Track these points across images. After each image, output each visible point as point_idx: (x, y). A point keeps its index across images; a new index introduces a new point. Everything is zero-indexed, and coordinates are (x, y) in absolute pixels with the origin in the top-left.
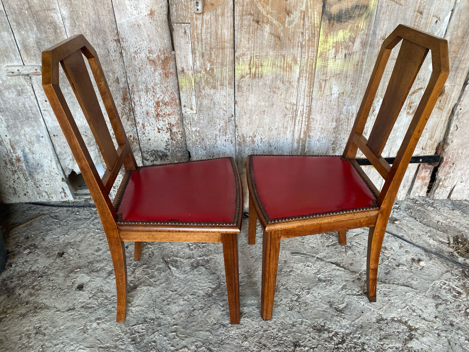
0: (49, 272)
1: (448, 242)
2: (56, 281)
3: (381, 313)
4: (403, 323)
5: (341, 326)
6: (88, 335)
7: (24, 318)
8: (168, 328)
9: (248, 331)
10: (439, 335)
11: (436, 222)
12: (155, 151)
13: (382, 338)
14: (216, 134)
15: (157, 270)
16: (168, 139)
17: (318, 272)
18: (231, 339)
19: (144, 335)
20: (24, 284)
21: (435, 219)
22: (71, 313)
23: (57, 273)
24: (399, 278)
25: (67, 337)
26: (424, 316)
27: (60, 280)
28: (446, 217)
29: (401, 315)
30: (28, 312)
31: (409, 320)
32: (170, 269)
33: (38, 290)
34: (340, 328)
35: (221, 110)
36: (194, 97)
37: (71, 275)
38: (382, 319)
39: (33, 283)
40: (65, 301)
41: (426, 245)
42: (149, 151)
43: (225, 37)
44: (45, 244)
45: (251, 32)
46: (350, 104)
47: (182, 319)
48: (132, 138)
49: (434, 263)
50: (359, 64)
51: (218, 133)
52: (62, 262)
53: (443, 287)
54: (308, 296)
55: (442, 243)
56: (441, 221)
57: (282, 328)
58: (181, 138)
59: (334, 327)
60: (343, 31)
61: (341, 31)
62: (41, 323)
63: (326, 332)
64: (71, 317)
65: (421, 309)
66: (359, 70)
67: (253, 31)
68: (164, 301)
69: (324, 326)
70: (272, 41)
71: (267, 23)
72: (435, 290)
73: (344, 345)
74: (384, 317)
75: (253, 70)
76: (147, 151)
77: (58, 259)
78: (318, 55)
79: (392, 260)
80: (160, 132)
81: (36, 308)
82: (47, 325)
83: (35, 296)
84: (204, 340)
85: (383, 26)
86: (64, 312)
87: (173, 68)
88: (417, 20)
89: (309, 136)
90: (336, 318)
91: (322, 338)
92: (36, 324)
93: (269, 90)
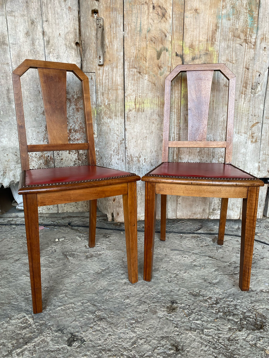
3: (250, 287)
8: (59, 292)
9: (130, 294)
13: (253, 302)
14: (111, 154)
15: (56, 259)
16: (76, 159)
17: (194, 261)
18: (114, 298)
24: (265, 265)
32: (68, 259)
34: (214, 294)
35: (115, 134)
36: (96, 124)
38: (252, 291)
43: (118, 82)
45: (135, 79)
46: (208, 133)
47: (72, 287)
48: (49, 158)
50: (211, 104)
51: (112, 152)
54: (185, 274)
57: (161, 292)
58: (86, 159)
59: (208, 293)
63: (201, 296)
66: (211, 107)
67: (137, 79)
68: (59, 276)
69: (199, 293)
70: (150, 86)
71: (146, 73)
73: (218, 305)
74: (254, 289)
75: (138, 106)
78: (182, 96)
79: (257, 256)
80: (70, 153)
84: (90, 299)
87: (82, 105)
88: (246, 73)
89: (180, 158)
90: (210, 288)
91: (197, 300)
93: (149, 121)
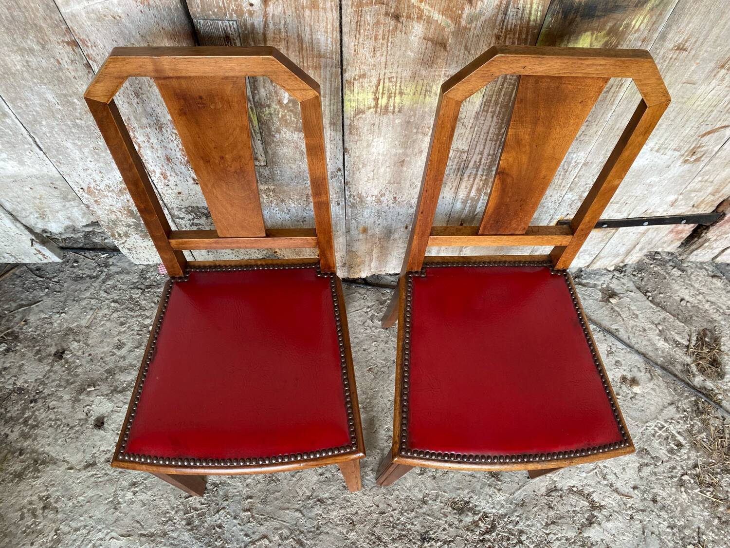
0: (46, 392)
1: (686, 343)
2: (59, 410)
3: (555, 479)
4: (584, 496)
5: (493, 503)
6: (121, 513)
7: (20, 480)
8: (239, 503)
9: (357, 513)
10: (632, 517)
11: (678, 299)
12: (193, 207)
13: (549, 523)
18: (331, 525)
19: (204, 514)
20: (9, 415)
21: (679, 293)
22: (91, 473)
23: (59, 394)
25: (90, 517)
26: (619, 485)
27: (65, 408)
28: (698, 290)
29: (585, 482)
30: (25, 468)
31: (594, 492)
33: (33, 427)
34: (492, 506)
37: (81, 397)
38: (556, 489)
39: (24, 414)
40: (79, 450)
41: (650, 348)
42: (182, 207)
44: (29, 331)
45: (380, 37)
46: (575, 150)
47: (259, 486)
49: (655, 387)
52: (64, 369)
53: (658, 434)
55: (677, 344)
56: (687, 298)
57: (406, 508)
59: (483, 504)
60: (592, 35)
61: (589, 33)
62: (48, 490)
63: (470, 514)
64: (92, 480)
65: (615, 474)
67: (384, 35)
69: (468, 503)
70: (428, 51)
71: (420, 18)
72: (644, 439)
73: (493, 534)
74: (559, 486)
75: (383, 102)
76: (177, 207)
77: (56, 364)
81: (36, 461)
82: (58, 494)
83: (31, 440)
84: (293, 525)
85: (687, 25)
86: (80, 470)
90: (488, 490)
91: (462, 524)
92: (41, 492)
93: (415, 130)
